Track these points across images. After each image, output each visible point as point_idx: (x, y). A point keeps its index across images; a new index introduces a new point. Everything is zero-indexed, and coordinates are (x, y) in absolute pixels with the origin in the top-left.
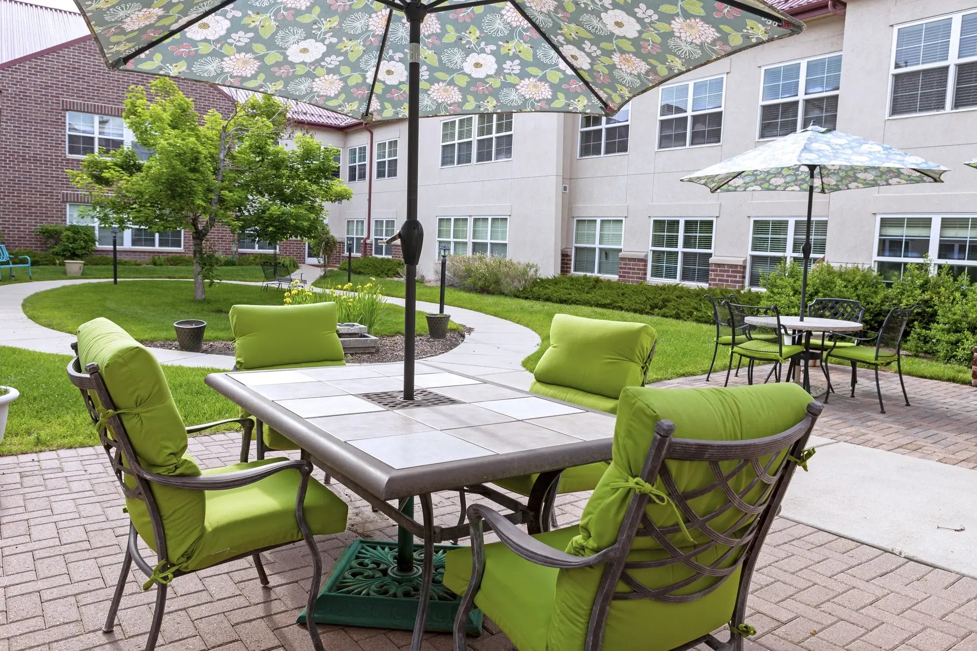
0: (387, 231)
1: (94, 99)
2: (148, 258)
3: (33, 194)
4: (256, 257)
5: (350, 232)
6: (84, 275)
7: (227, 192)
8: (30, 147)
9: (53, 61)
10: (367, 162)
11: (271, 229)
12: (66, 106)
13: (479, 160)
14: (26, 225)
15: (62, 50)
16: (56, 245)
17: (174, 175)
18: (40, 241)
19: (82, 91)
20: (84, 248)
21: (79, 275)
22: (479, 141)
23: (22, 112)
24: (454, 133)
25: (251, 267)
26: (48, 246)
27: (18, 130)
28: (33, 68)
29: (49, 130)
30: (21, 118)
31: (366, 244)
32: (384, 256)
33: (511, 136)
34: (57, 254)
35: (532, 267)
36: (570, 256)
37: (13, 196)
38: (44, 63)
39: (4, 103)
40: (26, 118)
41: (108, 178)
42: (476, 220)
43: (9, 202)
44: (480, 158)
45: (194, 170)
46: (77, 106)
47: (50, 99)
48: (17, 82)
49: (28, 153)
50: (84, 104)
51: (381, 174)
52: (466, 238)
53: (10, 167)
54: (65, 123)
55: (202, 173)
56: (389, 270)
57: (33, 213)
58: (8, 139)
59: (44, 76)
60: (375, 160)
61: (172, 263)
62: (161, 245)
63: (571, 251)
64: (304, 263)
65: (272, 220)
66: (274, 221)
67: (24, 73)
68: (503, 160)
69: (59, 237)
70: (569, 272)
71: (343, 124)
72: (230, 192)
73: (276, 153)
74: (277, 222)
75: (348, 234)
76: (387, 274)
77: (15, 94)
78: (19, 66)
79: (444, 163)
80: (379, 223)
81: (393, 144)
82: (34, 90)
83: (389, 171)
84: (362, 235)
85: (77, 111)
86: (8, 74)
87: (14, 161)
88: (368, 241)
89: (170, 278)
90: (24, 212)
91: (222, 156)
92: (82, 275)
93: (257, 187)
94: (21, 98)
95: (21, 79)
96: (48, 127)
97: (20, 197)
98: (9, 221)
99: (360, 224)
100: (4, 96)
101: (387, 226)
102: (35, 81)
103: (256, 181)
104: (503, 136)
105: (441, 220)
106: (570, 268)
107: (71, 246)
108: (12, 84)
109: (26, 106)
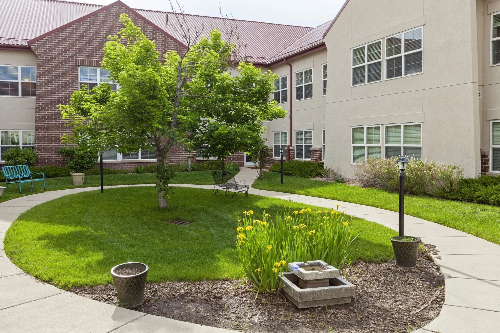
0: (305, 139)
1: (96, 57)
2: (133, 168)
3: (57, 126)
4: (209, 164)
5: (276, 142)
6: (85, 184)
7: (182, 116)
8: (55, 93)
9: (70, 33)
10: (288, 88)
11: (219, 146)
12: (78, 63)
13: (388, 76)
14: (52, 148)
15: (75, 24)
16: (71, 160)
17: (135, 103)
18: (61, 159)
19: (89, 52)
20: (90, 162)
21: (82, 184)
22: (388, 61)
23: (50, 69)
24: (364, 57)
25: (205, 171)
26: (66, 162)
27: (47, 82)
28: (57, 38)
29: (67, 81)
30: (49, 73)
31: (289, 150)
32: (304, 159)
33: (421, 52)
34: (71, 168)
35: (454, 168)
36: (488, 156)
37: (44, 128)
38: (63, 35)
39: (38, 64)
40: (52, 73)
41: (86, 109)
42: (387, 128)
43: (42, 132)
44: (390, 75)
45: (152, 97)
46: (85, 62)
47: (68, 59)
48: (46, 49)
49: (54, 97)
50: (90, 61)
51: (299, 97)
52: (379, 143)
53: (42, 108)
54: (78, 75)
55: (160, 100)
56: (312, 171)
57: (57, 139)
58: (41, 88)
59: (63, 43)
60: (295, 86)
61: (150, 170)
62: (142, 157)
63: (488, 152)
64: (244, 166)
65: (220, 139)
66: (222, 139)
67: (51, 42)
68: (412, 75)
69: (72, 155)
70: (488, 171)
71: (269, 62)
72: (184, 115)
73: (223, 79)
74: (225, 140)
75: (275, 143)
76: (310, 175)
77: (45, 57)
78: (48, 38)
79: (355, 82)
80: (299, 134)
81: (309, 72)
82: (58, 54)
83: (306, 93)
84: (286, 142)
85: (85, 66)
86: (41, 44)
87: (45, 104)
88: (291, 148)
89: (146, 183)
90: (51, 139)
91: (178, 86)
92: (84, 183)
93: (207, 110)
94: (49, 60)
95: (49, 47)
96: (66, 78)
97: (49, 128)
98: (42, 146)
99: (283, 135)
100: (39, 59)
101: (305, 136)
102: (58, 47)
103: (207, 105)
104: (413, 54)
105: (354, 129)
106: (488, 167)
107: (80, 161)
108: (43, 51)
109: (52, 65)
